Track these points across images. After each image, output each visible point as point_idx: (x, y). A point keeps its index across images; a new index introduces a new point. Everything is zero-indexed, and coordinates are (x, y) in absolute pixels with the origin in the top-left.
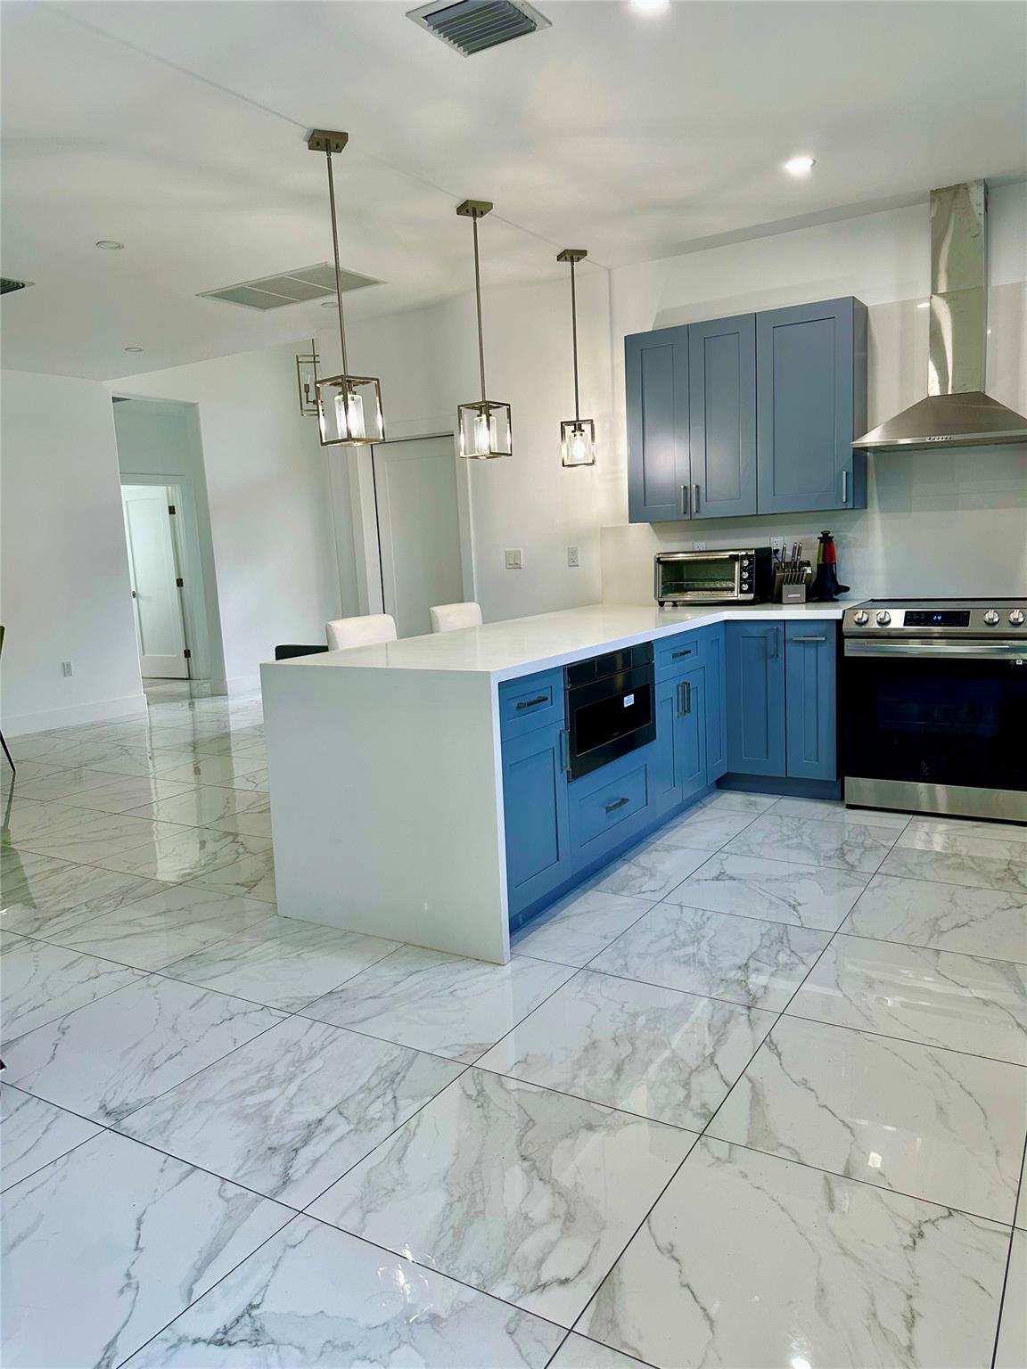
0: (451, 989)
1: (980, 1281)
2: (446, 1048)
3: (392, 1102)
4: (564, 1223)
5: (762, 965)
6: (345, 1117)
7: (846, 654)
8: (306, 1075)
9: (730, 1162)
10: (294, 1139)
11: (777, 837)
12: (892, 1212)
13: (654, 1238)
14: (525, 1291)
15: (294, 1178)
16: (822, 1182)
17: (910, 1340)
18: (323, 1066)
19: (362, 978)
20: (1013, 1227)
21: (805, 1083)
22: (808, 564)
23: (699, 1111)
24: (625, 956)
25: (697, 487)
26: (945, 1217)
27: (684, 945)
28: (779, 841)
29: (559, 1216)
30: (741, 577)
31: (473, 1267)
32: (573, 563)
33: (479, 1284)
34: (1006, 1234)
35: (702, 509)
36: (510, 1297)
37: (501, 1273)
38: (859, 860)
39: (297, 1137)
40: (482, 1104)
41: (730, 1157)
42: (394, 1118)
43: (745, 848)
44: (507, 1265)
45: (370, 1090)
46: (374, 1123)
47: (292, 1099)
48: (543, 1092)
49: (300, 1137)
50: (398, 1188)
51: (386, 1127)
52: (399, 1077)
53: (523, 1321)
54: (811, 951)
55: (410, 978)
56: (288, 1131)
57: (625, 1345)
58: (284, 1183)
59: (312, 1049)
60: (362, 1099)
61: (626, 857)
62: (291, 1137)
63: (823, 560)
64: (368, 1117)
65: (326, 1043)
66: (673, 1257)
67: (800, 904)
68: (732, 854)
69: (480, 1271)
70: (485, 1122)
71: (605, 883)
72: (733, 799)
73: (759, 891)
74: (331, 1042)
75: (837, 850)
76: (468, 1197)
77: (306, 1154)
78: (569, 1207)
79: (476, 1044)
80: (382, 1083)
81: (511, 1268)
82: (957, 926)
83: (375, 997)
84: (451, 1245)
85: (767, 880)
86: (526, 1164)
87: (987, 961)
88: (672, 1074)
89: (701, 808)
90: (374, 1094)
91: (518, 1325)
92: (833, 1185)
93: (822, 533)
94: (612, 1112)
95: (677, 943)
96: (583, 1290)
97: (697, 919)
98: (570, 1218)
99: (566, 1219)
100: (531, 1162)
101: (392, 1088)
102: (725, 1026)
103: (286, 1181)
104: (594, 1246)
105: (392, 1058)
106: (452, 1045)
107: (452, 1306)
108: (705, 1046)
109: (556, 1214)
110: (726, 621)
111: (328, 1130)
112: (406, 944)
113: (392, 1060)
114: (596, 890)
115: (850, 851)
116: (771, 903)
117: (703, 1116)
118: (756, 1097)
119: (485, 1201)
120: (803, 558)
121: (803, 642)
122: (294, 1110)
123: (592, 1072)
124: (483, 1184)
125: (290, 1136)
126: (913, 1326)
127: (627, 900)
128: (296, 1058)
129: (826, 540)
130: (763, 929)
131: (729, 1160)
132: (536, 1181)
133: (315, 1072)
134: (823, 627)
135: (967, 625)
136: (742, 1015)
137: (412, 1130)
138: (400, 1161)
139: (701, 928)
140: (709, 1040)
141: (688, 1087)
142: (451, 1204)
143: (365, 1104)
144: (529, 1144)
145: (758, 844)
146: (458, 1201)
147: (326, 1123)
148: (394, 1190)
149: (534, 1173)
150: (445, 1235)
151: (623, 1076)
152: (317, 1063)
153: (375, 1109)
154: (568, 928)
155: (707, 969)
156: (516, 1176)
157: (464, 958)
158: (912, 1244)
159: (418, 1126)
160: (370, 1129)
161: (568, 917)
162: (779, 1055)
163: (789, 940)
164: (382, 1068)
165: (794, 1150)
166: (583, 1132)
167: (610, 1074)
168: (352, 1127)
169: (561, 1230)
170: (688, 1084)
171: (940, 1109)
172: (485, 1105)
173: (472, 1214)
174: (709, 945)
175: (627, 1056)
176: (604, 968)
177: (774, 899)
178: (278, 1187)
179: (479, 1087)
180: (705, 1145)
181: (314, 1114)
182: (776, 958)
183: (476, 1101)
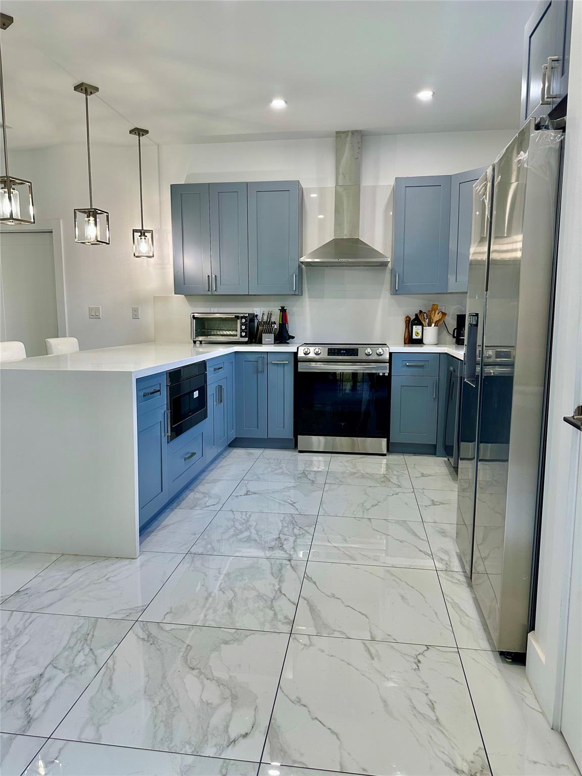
0: (107, 577)
1: (454, 678)
2: (115, 613)
3: (91, 652)
4: (232, 701)
5: (287, 537)
6: (60, 669)
7: (299, 371)
8: (18, 648)
9: (312, 645)
10: (25, 691)
11: (270, 469)
12: (402, 653)
13: (287, 697)
14: (223, 747)
15: (35, 717)
16: (363, 646)
17: (436, 716)
18: (30, 640)
19: (39, 579)
20: (458, 648)
21: (333, 596)
22: (275, 323)
23: (284, 621)
24: (211, 543)
25: (215, 276)
26: (426, 650)
27: (241, 532)
28: (271, 471)
29: (227, 698)
30: (241, 328)
31: (185, 742)
32: (136, 317)
33: (193, 752)
34: (456, 652)
35: (218, 289)
36: (215, 754)
37: (204, 740)
38: (315, 477)
39: (27, 689)
40: (153, 642)
41: (311, 643)
42: (96, 663)
43: (255, 477)
44: (206, 735)
45: (72, 648)
46: (82, 669)
47: (14, 665)
48: (189, 628)
49: (30, 688)
50: (115, 706)
51: (92, 669)
52: (90, 637)
53: (230, 766)
54: (310, 526)
55: (74, 575)
56: (18, 687)
57: (294, 762)
58: (29, 722)
59: (18, 629)
60: (68, 655)
61: (190, 488)
62: (23, 691)
63: (282, 322)
64: (76, 666)
65: (27, 625)
66: (302, 705)
67: (294, 503)
68: (250, 481)
69: (191, 743)
70: (158, 652)
71: (184, 504)
72: (239, 453)
73: (271, 498)
74: (31, 623)
75: (302, 473)
76: (165, 699)
77: (38, 700)
78: (231, 691)
79: (135, 608)
80: (79, 642)
81: (209, 736)
82: (373, 506)
83: (53, 590)
84: (165, 733)
85: (273, 492)
86: (195, 672)
87: (393, 521)
88: (262, 604)
89: (224, 458)
90: (75, 651)
91: (227, 769)
92: (369, 645)
93: (281, 307)
94: (236, 631)
95: (237, 531)
96: (258, 737)
97: (244, 517)
98: (234, 697)
99: (232, 698)
100: (198, 670)
101: (87, 644)
102: (281, 572)
103: (30, 720)
104: (255, 710)
105: (80, 625)
106: (120, 611)
107: (181, 770)
108: (274, 585)
109: (225, 697)
110: (236, 352)
111: (49, 680)
112: (63, 555)
113: (80, 627)
114: (179, 509)
115: (308, 473)
116: (280, 504)
117: (288, 623)
118: (312, 608)
119: (177, 700)
120: (273, 320)
121: (277, 364)
122: (18, 672)
123: (215, 611)
124: (172, 691)
125: (21, 690)
126: (434, 709)
127: (199, 512)
128: (7, 638)
129: (283, 311)
130: (280, 518)
131: (311, 645)
132: (206, 681)
133: (26, 644)
134: (287, 356)
135: (357, 355)
136: (287, 565)
137: (112, 666)
138: (110, 688)
139: (248, 521)
140: (275, 582)
141: (273, 609)
142: (156, 707)
143: (71, 658)
144: (192, 660)
145: (262, 474)
146: (159, 704)
147: (46, 676)
148: (113, 708)
149: (202, 676)
150: (159, 727)
151: (234, 610)
152: (24, 639)
153: (80, 659)
154: (170, 532)
155: (259, 543)
156: (191, 680)
157: (108, 558)
158: (417, 667)
159: (114, 664)
160: (81, 673)
161: (168, 525)
162: (315, 583)
163: (296, 522)
164: (74, 633)
165: (342, 632)
166: (223, 646)
167: (226, 610)
168: (67, 674)
169: (232, 706)
170: (273, 607)
171: (402, 597)
172: (155, 642)
173: (172, 709)
174: (256, 530)
175: (233, 598)
176: (200, 550)
177: (280, 502)
178: (24, 726)
179: (147, 632)
180: (295, 638)
181: (35, 671)
182: (293, 532)
183: (148, 641)
